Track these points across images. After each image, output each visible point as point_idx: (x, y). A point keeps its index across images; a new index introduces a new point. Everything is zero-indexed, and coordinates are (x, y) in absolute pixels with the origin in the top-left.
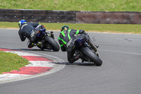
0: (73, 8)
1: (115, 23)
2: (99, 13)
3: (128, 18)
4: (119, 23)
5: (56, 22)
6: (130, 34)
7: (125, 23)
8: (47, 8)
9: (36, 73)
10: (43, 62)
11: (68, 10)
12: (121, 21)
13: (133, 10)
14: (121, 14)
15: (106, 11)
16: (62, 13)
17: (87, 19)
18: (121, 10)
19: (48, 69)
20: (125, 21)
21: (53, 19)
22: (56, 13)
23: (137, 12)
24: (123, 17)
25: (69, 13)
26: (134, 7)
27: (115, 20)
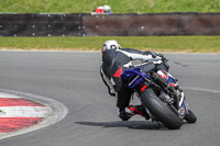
0: (76, 9)
1: (155, 34)
2: (125, 17)
3: (179, 24)
4: (162, 34)
5: (46, 35)
6: (183, 53)
7: (175, 34)
8: (27, 10)
9: (13, 129)
10: (24, 108)
11: (67, 12)
12: (166, 30)
13: (188, 10)
14: (167, 17)
15: (139, 13)
16: (56, 17)
17: (103, 29)
18: (166, 11)
19: (36, 121)
20: (174, 30)
21: (40, 30)
22: (45, 17)
23: (196, 14)
24: (171, 22)
25: (70, 17)
26: (189, 5)
27: (157, 29)
